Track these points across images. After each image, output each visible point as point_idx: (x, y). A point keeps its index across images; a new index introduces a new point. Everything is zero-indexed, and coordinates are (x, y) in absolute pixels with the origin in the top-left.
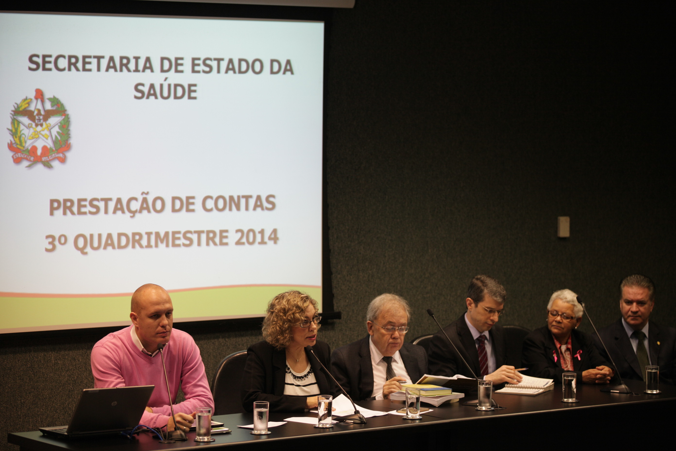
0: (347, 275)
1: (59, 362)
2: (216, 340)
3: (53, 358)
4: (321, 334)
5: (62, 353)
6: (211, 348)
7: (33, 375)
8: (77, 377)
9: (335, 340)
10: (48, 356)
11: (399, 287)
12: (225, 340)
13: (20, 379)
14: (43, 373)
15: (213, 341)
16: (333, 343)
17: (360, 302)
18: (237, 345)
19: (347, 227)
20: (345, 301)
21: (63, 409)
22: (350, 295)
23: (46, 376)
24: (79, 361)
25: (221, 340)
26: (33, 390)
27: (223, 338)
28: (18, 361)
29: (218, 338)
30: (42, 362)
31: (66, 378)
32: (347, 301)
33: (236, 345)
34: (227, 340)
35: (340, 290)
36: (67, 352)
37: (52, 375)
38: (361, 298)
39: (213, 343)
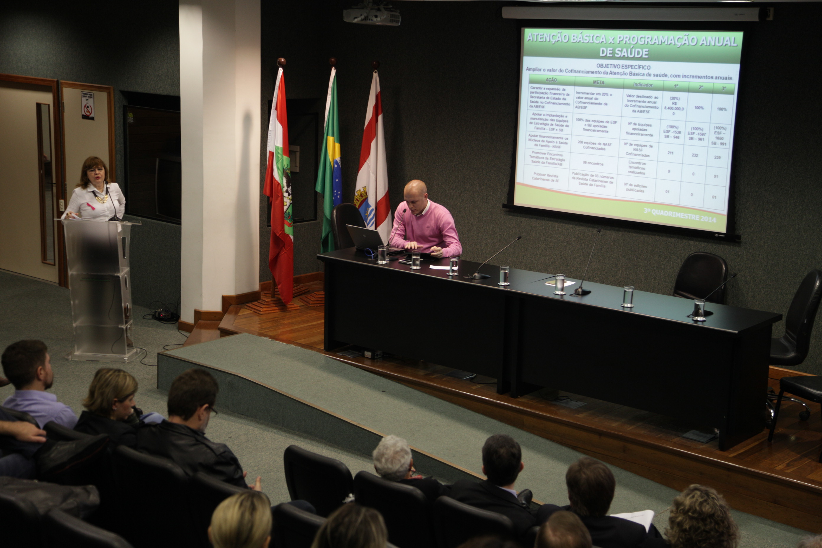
0: (754, 211)
1: (560, 229)
2: (653, 236)
3: (556, 226)
4: (730, 247)
5: (562, 224)
6: (650, 240)
7: (545, 233)
8: (569, 240)
9: (741, 254)
10: (554, 224)
11: (797, 227)
12: (660, 238)
13: (539, 234)
14: (551, 233)
15: (652, 236)
16: (739, 256)
17: (762, 232)
18: (668, 243)
19: (756, 178)
20: (751, 229)
21: (560, 256)
22: (755, 225)
23: (552, 235)
24: (570, 231)
25: (657, 237)
26: (545, 241)
27: (658, 236)
28: (538, 223)
29: (655, 235)
30: (551, 227)
31: (563, 239)
32: (752, 229)
33: (667, 242)
34: (661, 237)
35: (747, 221)
36: (564, 225)
37: (555, 235)
38: (764, 229)
39: (651, 238)
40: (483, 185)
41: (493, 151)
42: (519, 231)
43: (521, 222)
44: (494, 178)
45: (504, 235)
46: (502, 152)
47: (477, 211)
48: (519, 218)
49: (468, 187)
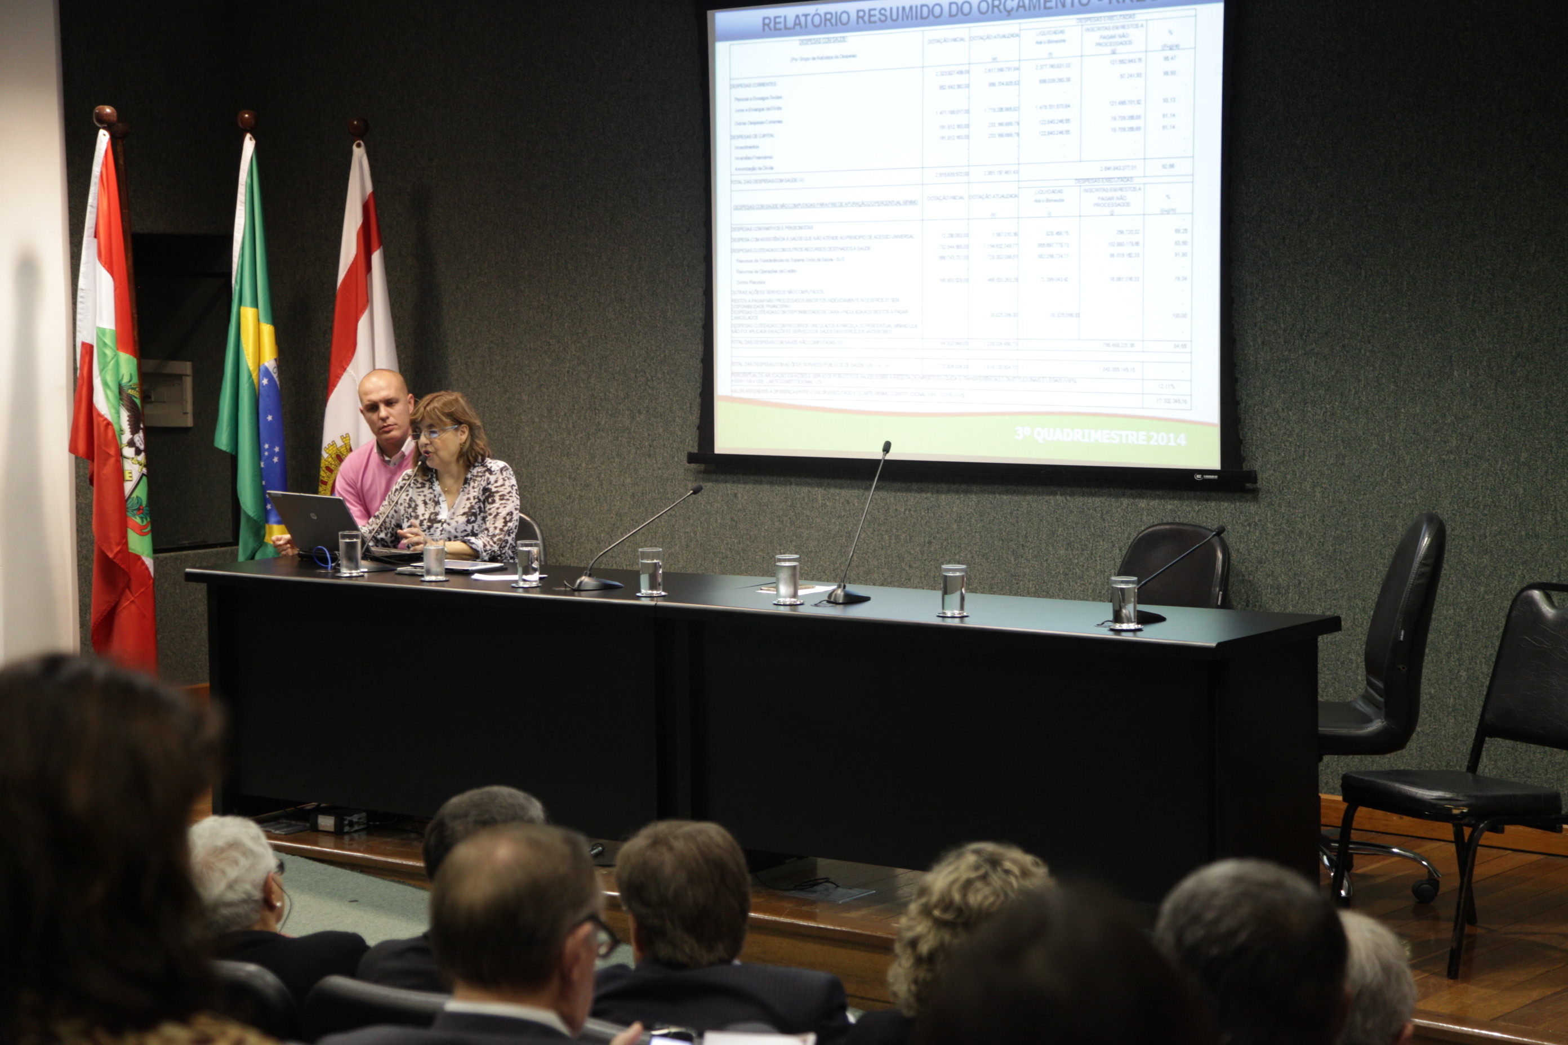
0: (1283, 409)
1: (828, 504)
2: (1051, 497)
3: (819, 496)
4: (1233, 506)
5: (832, 490)
6: (1044, 508)
7: (794, 518)
8: (852, 528)
9: (1260, 520)
10: (814, 493)
11: (1387, 438)
12: (1066, 499)
13: (779, 521)
14: (807, 516)
15: (1047, 498)
16: (1256, 524)
17: (1306, 458)
18: (1086, 509)
19: (1282, 325)
20: (1279, 454)
21: (834, 570)
22: (1287, 444)
23: (811, 520)
24: (854, 505)
25: (1059, 498)
26: (795, 538)
27: (1061, 495)
28: (777, 495)
29: (1055, 494)
30: (806, 501)
31: (838, 527)
32: (1283, 454)
33: (1084, 509)
34: (1068, 498)
35: (1269, 434)
36: (837, 491)
37: (818, 520)
38: (1310, 451)
39: (1047, 501)
40: (640, 412)
41: (659, 325)
42: (732, 519)
43: (736, 495)
44: (664, 393)
45: (695, 533)
46: (680, 325)
47: (628, 480)
48: (729, 485)
49: (603, 423)
